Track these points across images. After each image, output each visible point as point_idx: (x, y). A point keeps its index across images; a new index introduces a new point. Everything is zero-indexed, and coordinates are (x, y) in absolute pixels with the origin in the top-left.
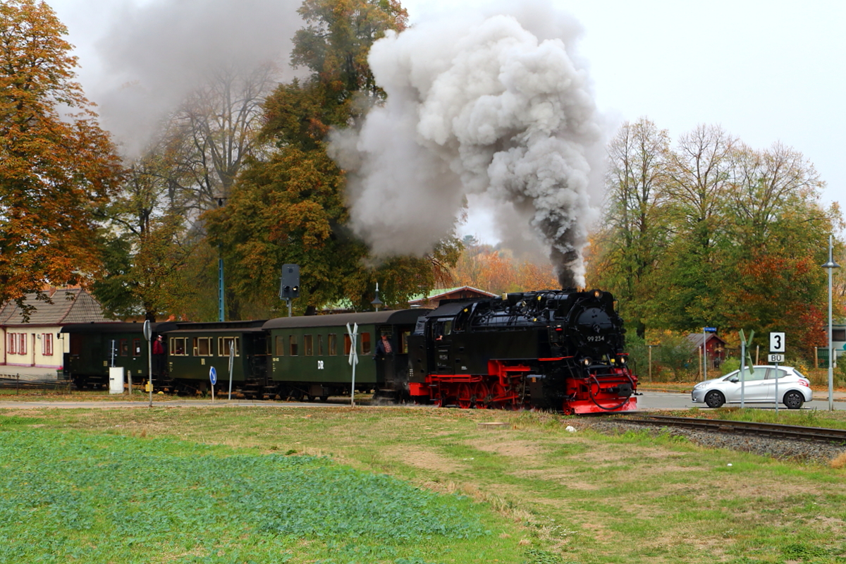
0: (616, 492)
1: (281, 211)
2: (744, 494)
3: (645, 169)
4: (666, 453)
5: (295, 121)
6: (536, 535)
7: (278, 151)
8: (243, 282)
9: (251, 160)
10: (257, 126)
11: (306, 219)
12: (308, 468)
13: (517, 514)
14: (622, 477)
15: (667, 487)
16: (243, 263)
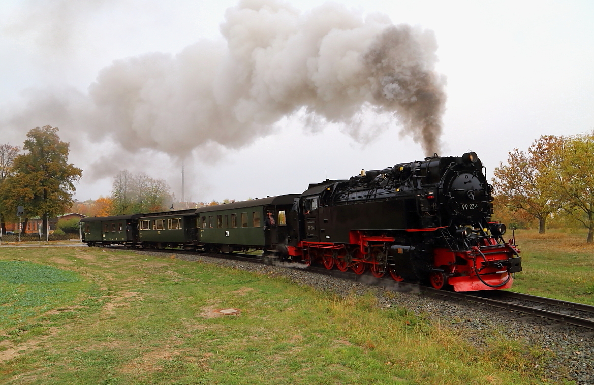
0: (116, 268)
1: (18, 191)
2: (150, 266)
3: (126, 183)
4: (130, 257)
5: (24, 166)
6: (94, 280)
7: (18, 173)
8: (5, 211)
9: (9, 176)
10: (12, 166)
11: (26, 193)
12: (25, 264)
13: (88, 275)
14: (118, 264)
15: (130, 266)
16: (6, 205)
